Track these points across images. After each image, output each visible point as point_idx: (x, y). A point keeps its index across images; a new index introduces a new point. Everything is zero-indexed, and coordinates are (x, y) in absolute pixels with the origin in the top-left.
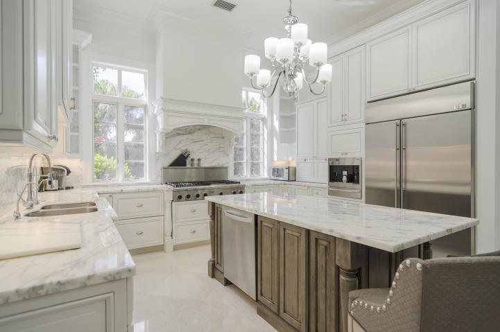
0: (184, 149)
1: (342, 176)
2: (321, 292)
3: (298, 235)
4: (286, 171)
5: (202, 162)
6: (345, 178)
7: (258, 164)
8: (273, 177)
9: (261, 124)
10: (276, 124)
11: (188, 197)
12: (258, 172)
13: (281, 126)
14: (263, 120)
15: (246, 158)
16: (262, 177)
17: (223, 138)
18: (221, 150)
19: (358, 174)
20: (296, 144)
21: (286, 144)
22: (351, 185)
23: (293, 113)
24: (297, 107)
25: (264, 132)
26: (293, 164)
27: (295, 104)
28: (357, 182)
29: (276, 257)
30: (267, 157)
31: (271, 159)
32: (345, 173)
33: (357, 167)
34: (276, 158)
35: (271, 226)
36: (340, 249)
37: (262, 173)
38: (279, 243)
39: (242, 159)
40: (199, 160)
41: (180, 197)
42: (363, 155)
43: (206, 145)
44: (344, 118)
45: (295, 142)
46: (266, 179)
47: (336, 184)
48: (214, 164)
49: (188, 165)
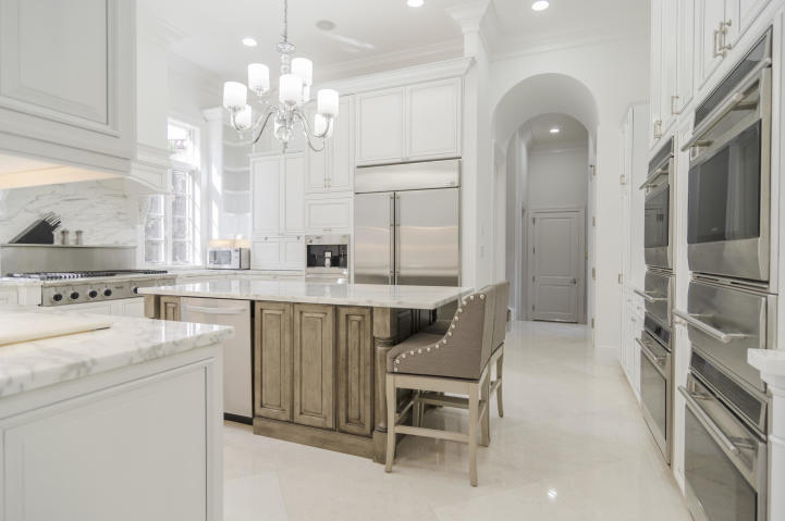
0: (46, 211)
1: (324, 258)
2: (353, 372)
3: (321, 316)
4: (235, 255)
5: (84, 236)
6: (328, 261)
7: (183, 245)
8: (212, 266)
9: (189, 180)
10: (217, 181)
11: (75, 296)
12: (183, 257)
13: (226, 186)
14: (193, 173)
15: (163, 233)
16: (192, 264)
17: (124, 196)
18: (122, 217)
19: (345, 256)
20: (250, 215)
21: (231, 215)
22: (336, 269)
23: (247, 169)
24: (251, 160)
25: (193, 193)
26: (245, 245)
27: (250, 155)
28: (345, 265)
29: (287, 350)
30: (201, 234)
31: (208, 238)
32: (328, 254)
33: (345, 247)
34: (215, 235)
35: (279, 313)
36: (377, 320)
37: (189, 258)
38: (292, 332)
39: (157, 235)
40: (79, 233)
41: (58, 298)
42: (351, 232)
43: (92, 206)
44: (328, 183)
45: (248, 212)
46: (199, 268)
47: (317, 269)
48: (109, 242)
49: (57, 243)
